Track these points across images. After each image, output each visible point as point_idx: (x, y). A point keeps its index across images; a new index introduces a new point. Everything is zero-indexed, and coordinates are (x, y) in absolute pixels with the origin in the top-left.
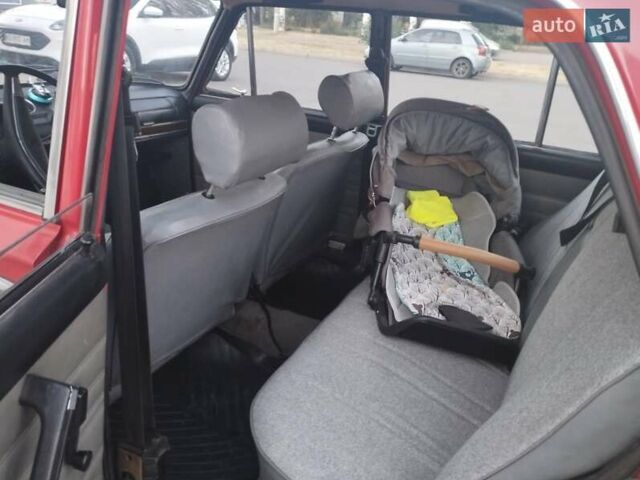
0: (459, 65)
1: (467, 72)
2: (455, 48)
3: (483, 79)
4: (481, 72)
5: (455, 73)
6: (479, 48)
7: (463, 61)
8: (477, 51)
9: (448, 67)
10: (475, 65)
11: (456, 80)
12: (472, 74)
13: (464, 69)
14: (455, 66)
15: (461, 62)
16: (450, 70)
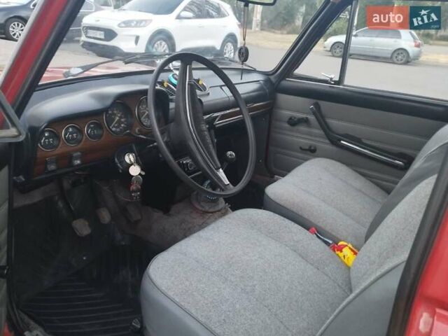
0: (398, 54)
1: (404, 59)
2: (395, 41)
3: (415, 65)
4: (414, 60)
5: (395, 60)
6: (415, 42)
7: (402, 51)
8: (413, 44)
9: (390, 56)
10: (411, 54)
11: (396, 65)
12: (408, 61)
13: (402, 58)
14: (395, 55)
15: (400, 52)
16: (391, 57)
